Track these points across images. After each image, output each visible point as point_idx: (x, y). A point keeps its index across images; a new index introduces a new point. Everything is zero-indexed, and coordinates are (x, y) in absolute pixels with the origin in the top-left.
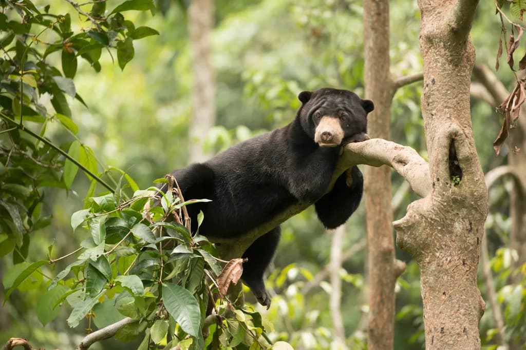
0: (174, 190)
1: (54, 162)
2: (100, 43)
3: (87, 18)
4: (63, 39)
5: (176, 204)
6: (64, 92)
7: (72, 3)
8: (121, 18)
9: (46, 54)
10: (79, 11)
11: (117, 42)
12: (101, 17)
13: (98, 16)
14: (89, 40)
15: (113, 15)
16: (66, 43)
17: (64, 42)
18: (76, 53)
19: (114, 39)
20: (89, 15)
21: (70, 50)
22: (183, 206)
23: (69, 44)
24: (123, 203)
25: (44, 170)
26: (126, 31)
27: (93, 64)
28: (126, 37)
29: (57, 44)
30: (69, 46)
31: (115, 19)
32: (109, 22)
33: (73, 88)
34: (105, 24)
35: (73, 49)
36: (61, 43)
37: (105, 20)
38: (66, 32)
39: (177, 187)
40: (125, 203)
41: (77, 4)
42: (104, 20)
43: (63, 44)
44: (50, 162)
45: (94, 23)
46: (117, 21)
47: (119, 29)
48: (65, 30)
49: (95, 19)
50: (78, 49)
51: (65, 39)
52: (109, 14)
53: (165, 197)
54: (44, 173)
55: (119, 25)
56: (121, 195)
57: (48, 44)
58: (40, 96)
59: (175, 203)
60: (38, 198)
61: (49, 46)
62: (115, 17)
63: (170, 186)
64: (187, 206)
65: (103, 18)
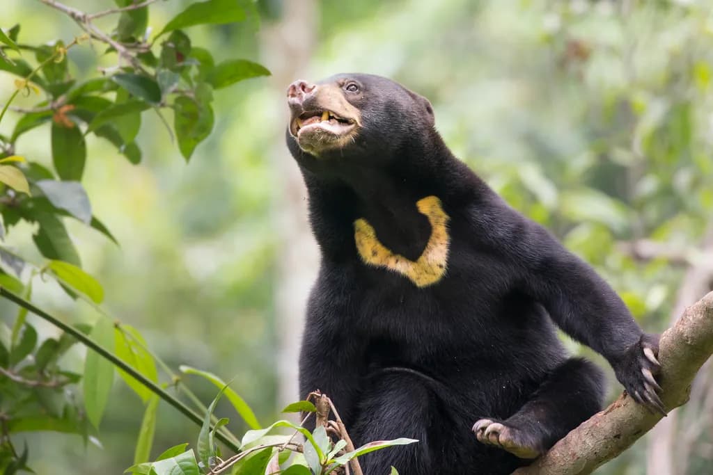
0: (330, 425)
1: (50, 372)
2: (141, 99)
3: (107, 46)
4: (51, 97)
5: (337, 455)
6: (65, 213)
7: (73, 15)
8: (182, 44)
9: (17, 134)
10: (90, 31)
11: (176, 96)
12: (139, 43)
13: (132, 40)
14: (112, 96)
15: (166, 37)
16: (60, 107)
17: (55, 105)
18: (83, 127)
19: (172, 89)
20: (114, 37)
21: (70, 121)
22: (352, 460)
23: (65, 109)
24: (220, 466)
25: (24, 395)
26: (194, 71)
27: (123, 148)
28: (195, 84)
29: (39, 109)
30: (67, 114)
31: (171, 45)
32: (157, 52)
33: (86, 203)
34: (148, 57)
35: (76, 120)
36: (49, 106)
37: (148, 48)
38: (58, 82)
39: (335, 420)
40: (224, 463)
41: (84, 17)
42: (145, 48)
43: (53, 109)
44: (41, 372)
45: (124, 55)
46: (176, 48)
47: (181, 64)
48: (56, 77)
49: (127, 47)
50: (87, 117)
51: (55, 100)
52: (156, 34)
53: (312, 442)
54: (25, 402)
55: (180, 57)
56: (212, 447)
57: (20, 111)
58: (7, 231)
59: (335, 452)
60: (14, 459)
61: (22, 115)
62: (171, 40)
63: (321, 417)
64: (363, 459)
65: (145, 45)
